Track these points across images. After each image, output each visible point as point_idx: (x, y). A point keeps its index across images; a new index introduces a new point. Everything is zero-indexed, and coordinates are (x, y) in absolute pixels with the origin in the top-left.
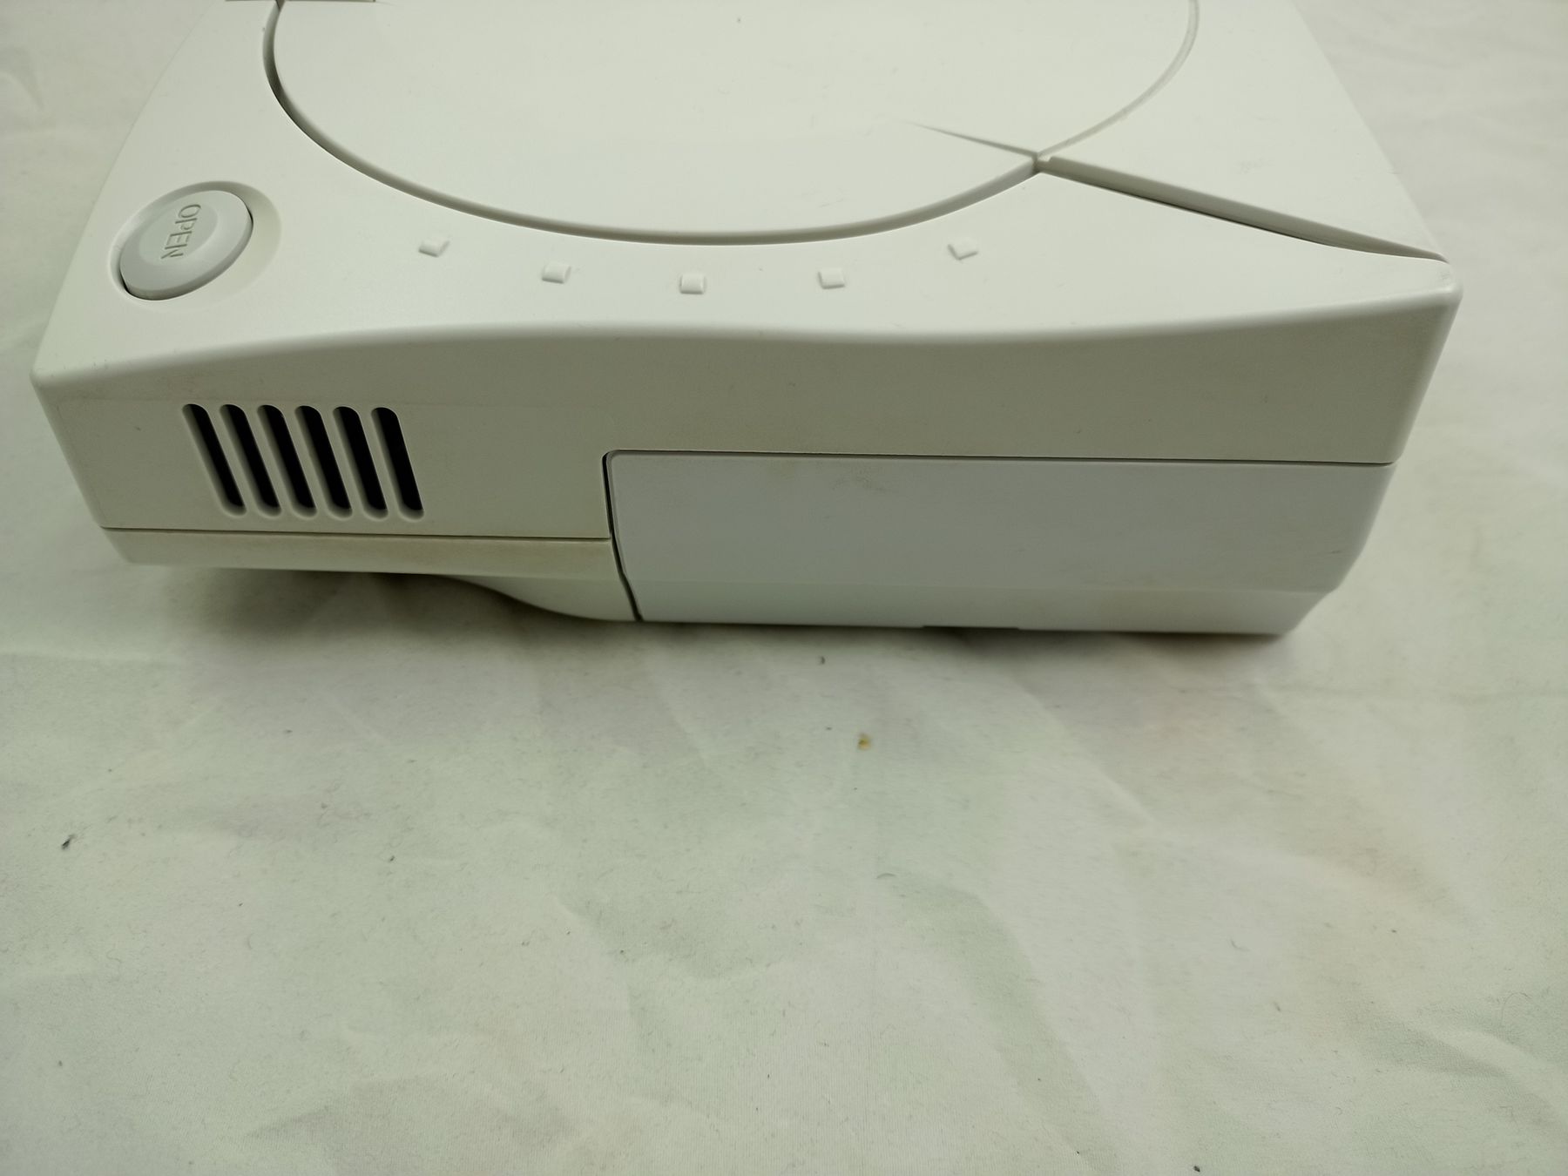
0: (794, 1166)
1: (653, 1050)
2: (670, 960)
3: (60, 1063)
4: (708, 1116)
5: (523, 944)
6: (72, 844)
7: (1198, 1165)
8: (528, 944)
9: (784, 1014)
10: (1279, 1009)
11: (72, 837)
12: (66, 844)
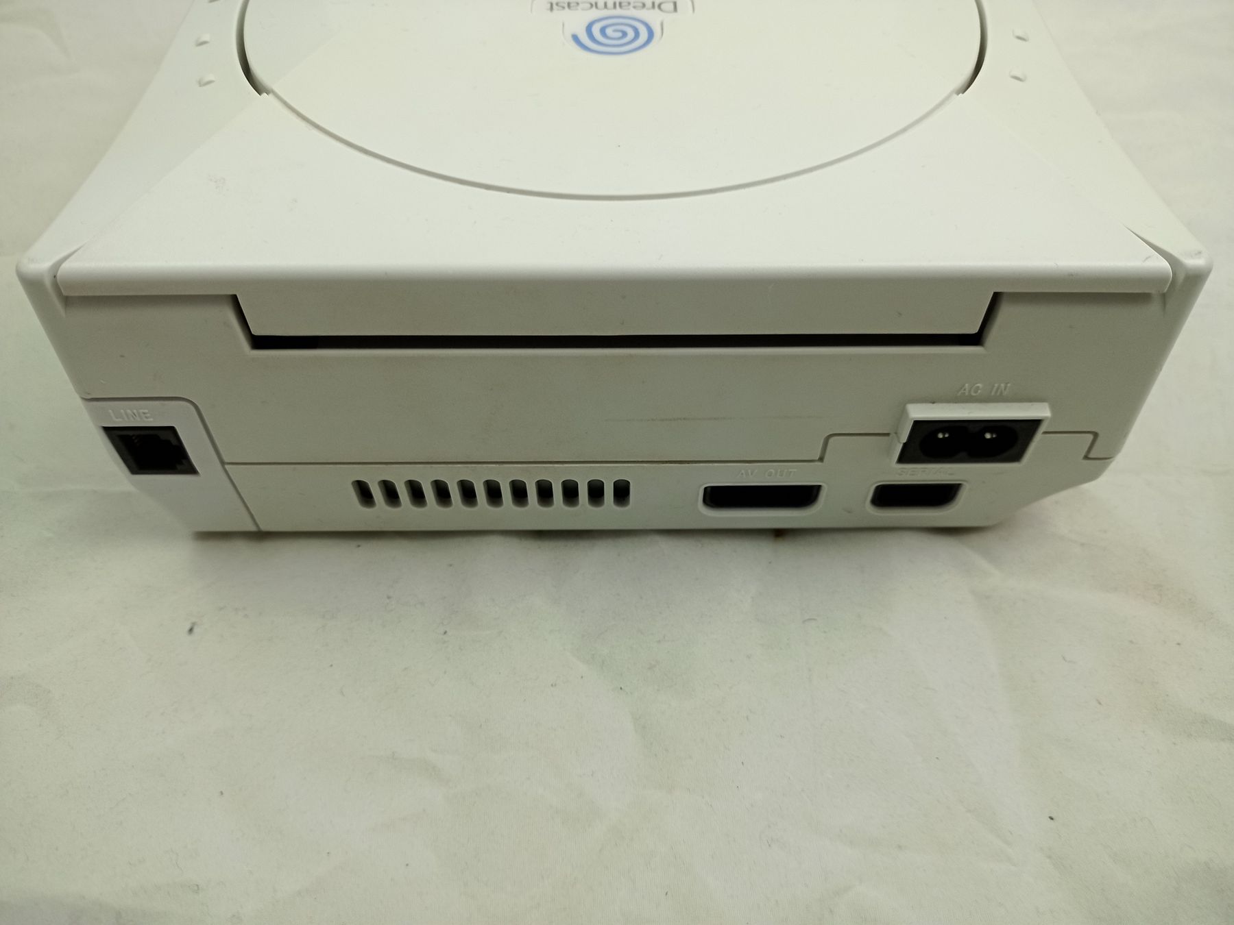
0: (769, 826)
1: (656, 755)
2: (658, 690)
3: (222, 793)
4: (703, 797)
5: (552, 685)
6: (196, 630)
7: (1053, 816)
8: (555, 685)
9: (748, 719)
10: (1100, 703)
11: (194, 624)
12: (191, 630)
